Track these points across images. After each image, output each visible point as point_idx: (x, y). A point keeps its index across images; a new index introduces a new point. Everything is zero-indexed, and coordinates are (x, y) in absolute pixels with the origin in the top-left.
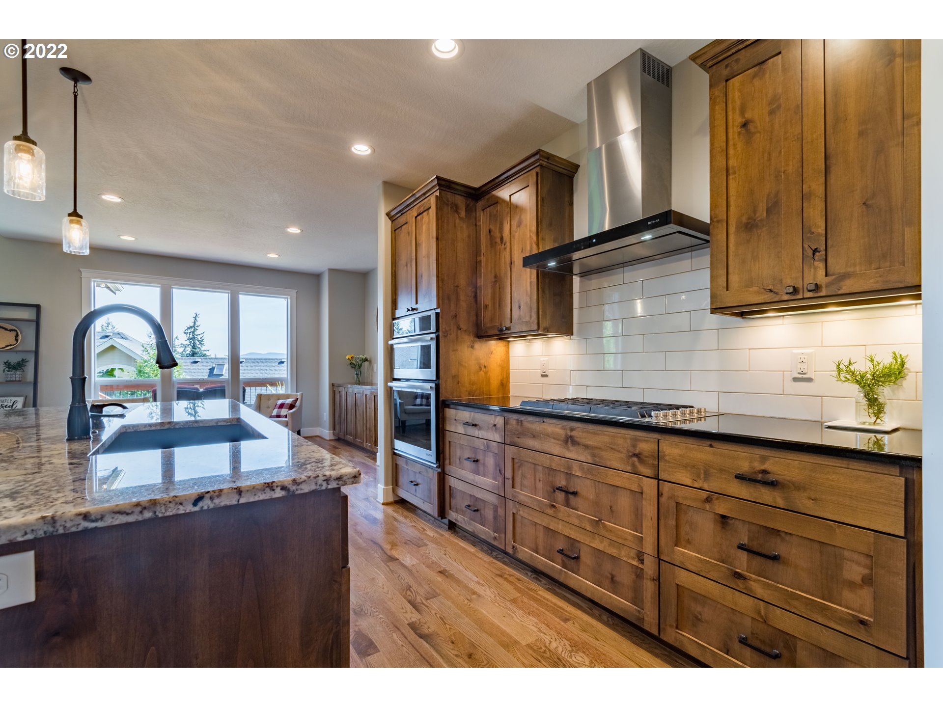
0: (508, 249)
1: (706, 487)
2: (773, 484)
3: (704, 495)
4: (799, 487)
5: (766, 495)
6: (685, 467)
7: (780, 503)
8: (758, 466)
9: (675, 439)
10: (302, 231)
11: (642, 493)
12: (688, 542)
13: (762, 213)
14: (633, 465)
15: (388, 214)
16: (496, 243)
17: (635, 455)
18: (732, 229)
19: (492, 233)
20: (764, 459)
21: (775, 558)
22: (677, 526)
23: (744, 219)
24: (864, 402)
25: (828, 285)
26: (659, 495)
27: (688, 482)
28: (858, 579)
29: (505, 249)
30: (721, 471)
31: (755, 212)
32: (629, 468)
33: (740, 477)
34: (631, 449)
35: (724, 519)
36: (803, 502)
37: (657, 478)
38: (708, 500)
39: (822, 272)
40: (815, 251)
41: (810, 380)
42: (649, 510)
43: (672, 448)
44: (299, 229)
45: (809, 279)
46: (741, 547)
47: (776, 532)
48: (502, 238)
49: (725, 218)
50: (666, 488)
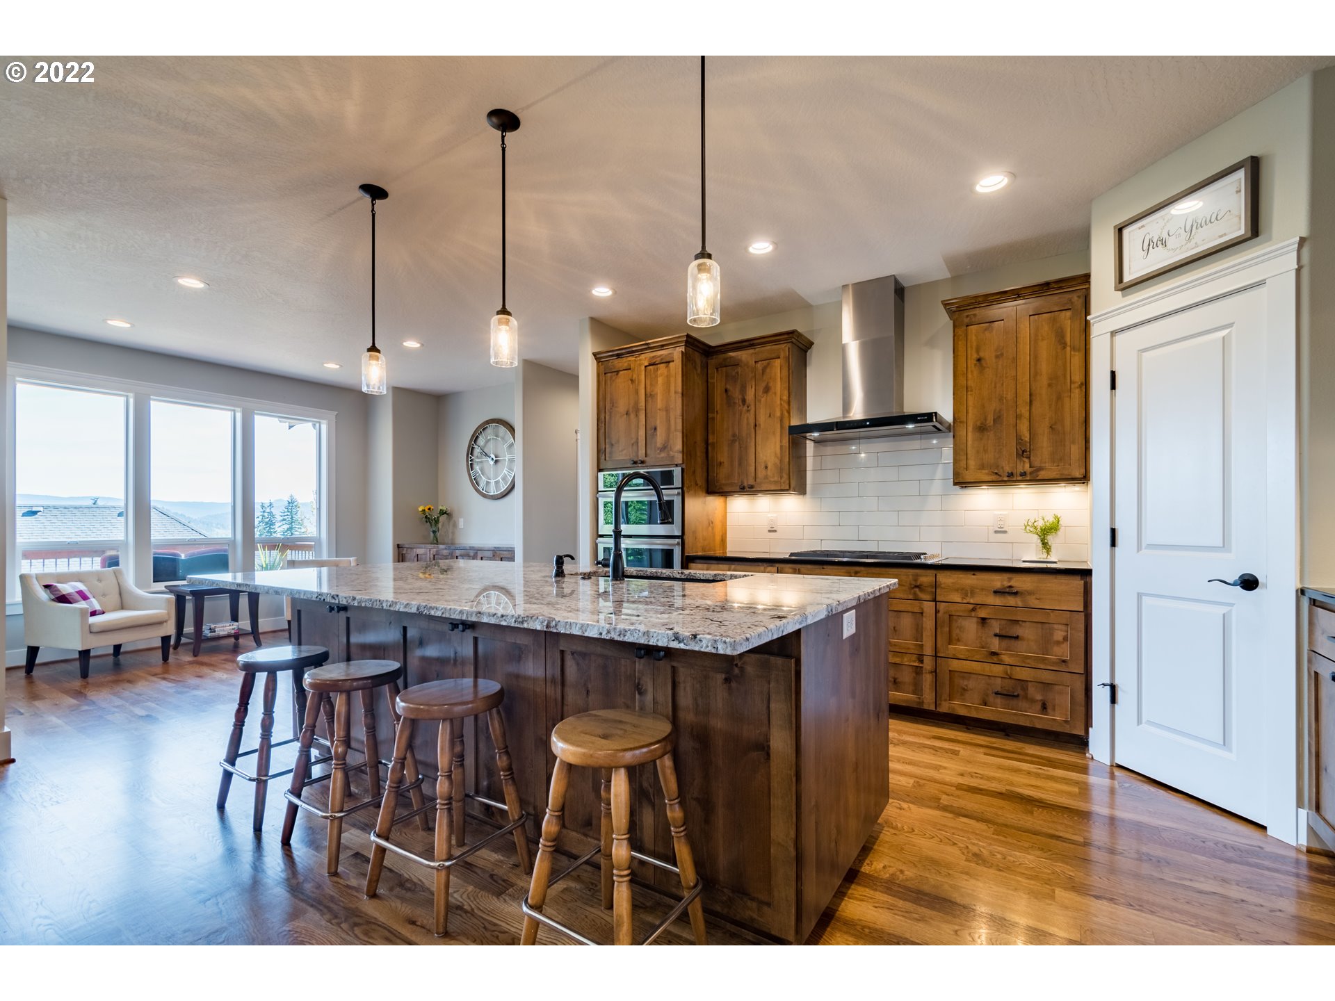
0: (752, 412)
1: (972, 601)
2: (1016, 593)
3: (971, 607)
4: (1030, 593)
5: (1011, 601)
6: (957, 590)
7: (1020, 604)
8: (1006, 584)
9: (948, 573)
10: (422, 345)
11: (922, 613)
12: (958, 640)
13: (990, 421)
14: (915, 594)
15: (595, 354)
16: (735, 403)
17: (917, 587)
18: (970, 429)
19: (729, 393)
20: (1010, 579)
21: (1017, 638)
22: (950, 632)
23: (978, 424)
24: (1040, 545)
25: (1031, 473)
26: (937, 612)
27: (959, 600)
28: (1061, 639)
29: (748, 411)
30: (982, 589)
31: (986, 420)
32: (911, 597)
33: (996, 592)
34: (913, 583)
35: (983, 620)
36: (1033, 602)
37: (935, 600)
38: (974, 610)
39: (1027, 465)
40: (1023, 451)
41: (1005, 532)
42: (929, 623)
43: (945, 579)
44: (418, 343)
45: (1020, 469)
46: (996, 635)
47: (1017, 622)
48: (744, 401)
49: (965, 420)
50: (942, 606)
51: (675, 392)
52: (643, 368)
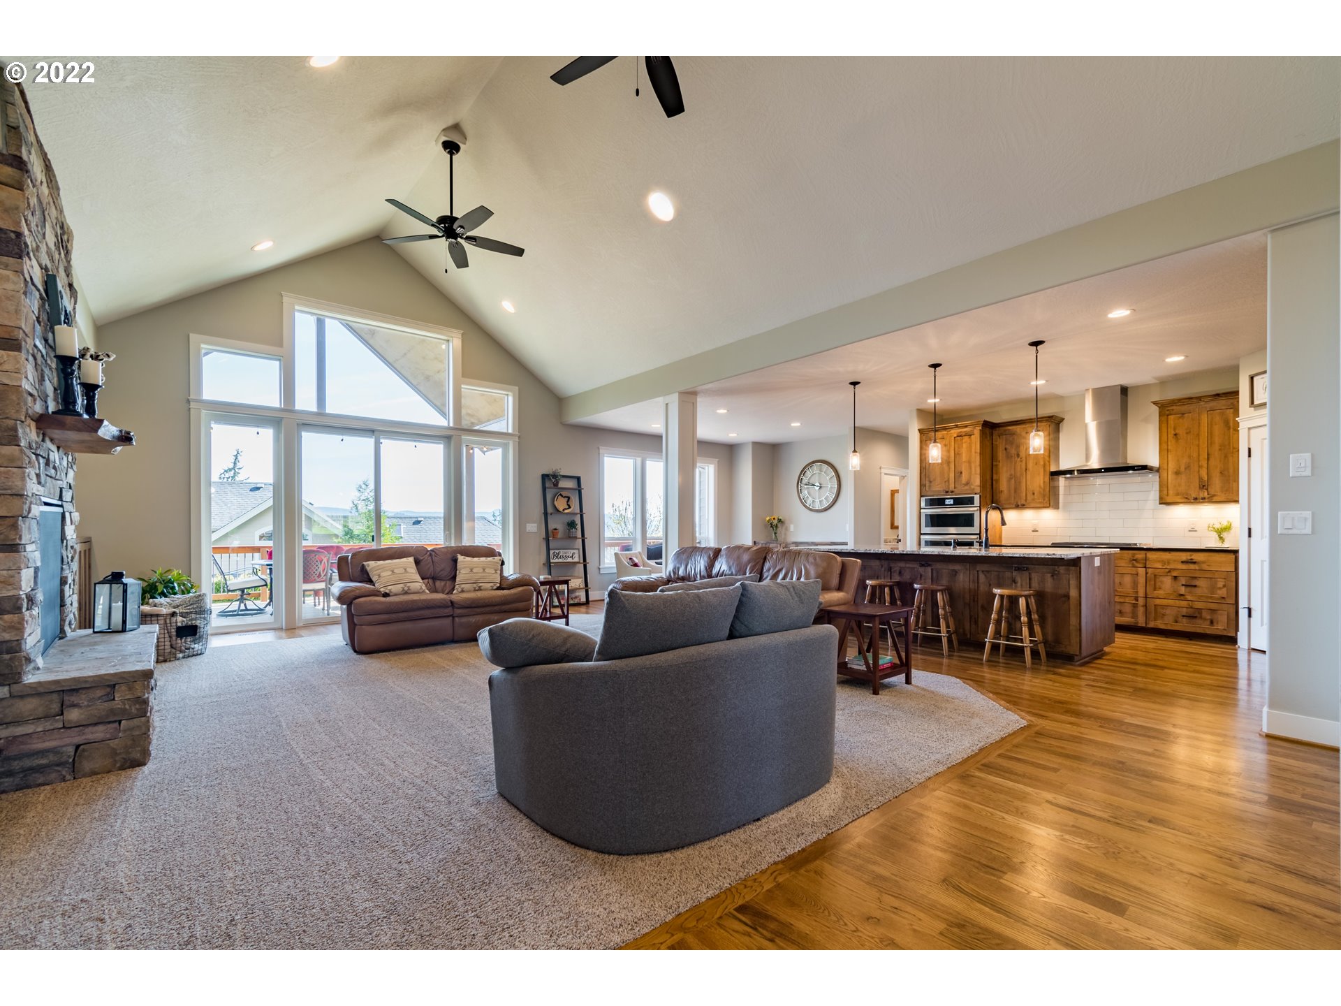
0: (1024, 462)
1: (1168, 567)
2: (1195, 563)
3: (1167, 570)
4: (1204, 562)
5: (1192, 567)
6: (1159, 561)
7: (1197, 568)
8: (1189, 558)
9: (1154, 552)
11: (1137, 574)
12: (1160, 588)
13: (1182, 469)
14: (1133, 564)
15: (919, 430)
16: (1012, 457)
17: (1134, 560)
18: (1170, 473)
19: (1008, 450)
20: (1191, 555)
21: (1195, 586)
22: (1155, 584)
23: (1175, 470)
24: (1218, 537)
25: (1208, 498)
26: (1146, 573)
27: (1160, 567)
28: (1221, 586)
29: (1021, 461)
30: (1175, 561)
31: (1180, 468)
32: (1130, 566)
33: (1182, 562)
34: (1132, 558)
35: (1175, 578)
36: (1205, 567)
37: (1145, 567)
38: (1169, 572)
39: (1206, 493)
40: (1204, 486)
41: (1195, 531)
42: (1142, 580)
43: (1151, 555)
44: (800, 424)
45: (1201, 496)
46: (1183, 585)
47: (1196, 578)
48: (1018, 455)
49: (1166, 468)
50: (1150, 571)
51: (976, 452)
52: (953, 438)
